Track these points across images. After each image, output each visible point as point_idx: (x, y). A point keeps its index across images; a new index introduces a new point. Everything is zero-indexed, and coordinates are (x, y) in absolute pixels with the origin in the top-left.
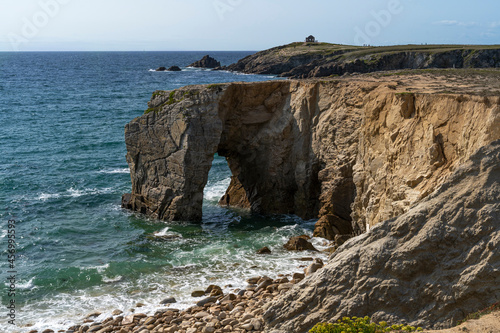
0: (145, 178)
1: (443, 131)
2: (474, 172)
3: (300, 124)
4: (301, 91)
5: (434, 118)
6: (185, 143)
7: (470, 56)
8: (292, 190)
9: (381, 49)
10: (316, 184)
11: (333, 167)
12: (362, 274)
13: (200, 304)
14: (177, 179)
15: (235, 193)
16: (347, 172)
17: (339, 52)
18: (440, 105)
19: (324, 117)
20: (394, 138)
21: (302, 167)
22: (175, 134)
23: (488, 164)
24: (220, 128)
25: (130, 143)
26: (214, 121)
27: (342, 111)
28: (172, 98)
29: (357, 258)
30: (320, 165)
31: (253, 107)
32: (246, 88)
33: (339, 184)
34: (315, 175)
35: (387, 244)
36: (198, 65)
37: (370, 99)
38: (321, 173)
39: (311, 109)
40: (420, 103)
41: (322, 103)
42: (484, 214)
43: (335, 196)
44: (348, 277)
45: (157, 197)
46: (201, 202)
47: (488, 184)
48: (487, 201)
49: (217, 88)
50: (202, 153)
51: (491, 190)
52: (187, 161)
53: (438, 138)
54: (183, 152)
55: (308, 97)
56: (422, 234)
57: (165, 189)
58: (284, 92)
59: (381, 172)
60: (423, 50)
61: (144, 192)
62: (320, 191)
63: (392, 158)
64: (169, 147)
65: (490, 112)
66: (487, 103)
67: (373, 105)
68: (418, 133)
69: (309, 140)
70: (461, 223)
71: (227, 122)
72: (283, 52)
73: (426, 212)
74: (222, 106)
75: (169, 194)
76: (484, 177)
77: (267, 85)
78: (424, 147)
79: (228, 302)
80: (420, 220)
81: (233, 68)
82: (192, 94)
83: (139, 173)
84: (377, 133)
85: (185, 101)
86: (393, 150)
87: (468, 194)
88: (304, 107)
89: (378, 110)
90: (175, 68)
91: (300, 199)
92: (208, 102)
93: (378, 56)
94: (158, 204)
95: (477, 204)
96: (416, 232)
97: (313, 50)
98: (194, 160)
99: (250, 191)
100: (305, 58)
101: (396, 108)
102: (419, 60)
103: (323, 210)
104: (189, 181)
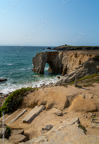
0: (35, 66)
1: (81, 60)
2: (82, 67)
3: (60, 58)
4: (60, 53)
5: (79, 58)
6: (41, 61)
7: (92, 48)
8: (58, 69)
9: (77, 47)
10: (62, 68)
11: (65, 65)
12: (63, 82)
13: (41, 86)
14: (40, 67)
15: (50, 69)
16: (67, 66)
17: (70, 47)
18: (81, 56)
19: (64, 57)
20: (73, 61)
21: (60, 65)
22: (40, 60)
23: (84, 65)
24: (47, 59)
25: (33, 61)
26: (46, 58)
27: (67, 56)
28: (40, 54)
29: (62, 80)
30: (63, 65)
31: (53, 55)
32: (52, 52)
33: (65, 68)
34: (62, 67)
35: (67, 78)
36: (47, 49)
37: (70, 54)
38: (63, 66)
39: (62, 56)
40: (78, 55)
41: (64, 55)
42: (83, 73)
43: (65, 70)
44: (61, 83)
45: (37, 69)
46: (44, 70)
47: (84, 68)
48: (84, 71)
49: (47, 52)
50: (44, 63)
51: (84, 70)
52: (42, 64)
53: (80, 61)
54: (41, 62)
55: (62, 54)
56: (73, 76)
57: (38, 68)
58: (58, 53)
59: (71, 66)
60: (84, 47)
61: (35, 69)
62: (63, 69)
63: (73, 64)
64: (39, 62)
65: (88, 57)
66: (88, 55)
67: (71, 55)
68: (77, 60)
69: (61, 61)
70: (79, 75)
71: (48, 58)
72: (61, 47)
73: (74, 73)
74: (48, 55)
75: (39, 69)
76: (83, 67)
77: (55, 52)
78: (78, 62)
79: (45, 86)
80: (73, 74)
81: (53, 49)
82: (43, 53)
83: (34, 66)
84: (71, 60)
85: (42, 54)
86: (73, 63)
87: (81, 70)
88: (61, 55)
89: (71, 56)
90: (44, 49)
91: (60, 70)
92: (45, 54)
93: (77, 48)
94: (37, 71)
95: (82, 72)
96: (72, 76)
97: (66, 47)
98: (43, 64)
99: (52, 69)
100: (65, 48)
101: (74, 56)
102: (83, 49)
103: (63, 72)
104: (42, 67)
